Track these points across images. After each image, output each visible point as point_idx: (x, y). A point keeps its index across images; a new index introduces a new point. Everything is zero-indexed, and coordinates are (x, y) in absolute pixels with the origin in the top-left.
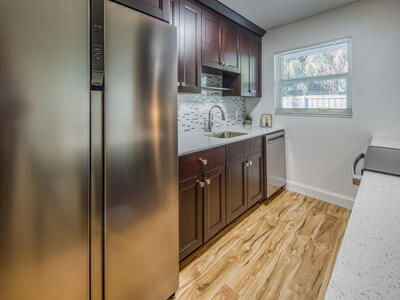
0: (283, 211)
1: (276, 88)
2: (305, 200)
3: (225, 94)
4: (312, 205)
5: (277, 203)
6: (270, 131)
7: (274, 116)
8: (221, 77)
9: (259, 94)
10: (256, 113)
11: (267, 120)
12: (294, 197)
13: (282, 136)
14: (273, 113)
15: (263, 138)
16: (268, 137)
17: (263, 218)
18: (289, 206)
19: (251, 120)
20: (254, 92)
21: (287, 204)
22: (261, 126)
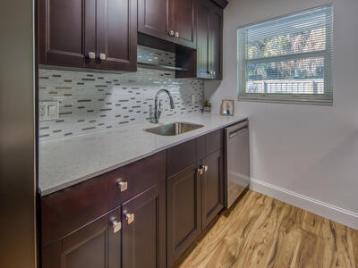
0: (247, 226)
1: (239, 69)
2: (273, 205)
3: (178, 75)
4: (283, 213)
5: (240, 213)
6: (231, 120)
7: (236, 102)
8: (174, 54)
9: (219, 76)
10: (216, 99)
11: (228, 106)
12: (260, 201)
13: (246, 127)
14: (235, 98)
15: (223, 131)
16: (229, 130)
17: (223, 241)
18: (256, 217)
19: (210, 106)
20: (213, 72)
21: (252, 213)
22: (221, 114)
